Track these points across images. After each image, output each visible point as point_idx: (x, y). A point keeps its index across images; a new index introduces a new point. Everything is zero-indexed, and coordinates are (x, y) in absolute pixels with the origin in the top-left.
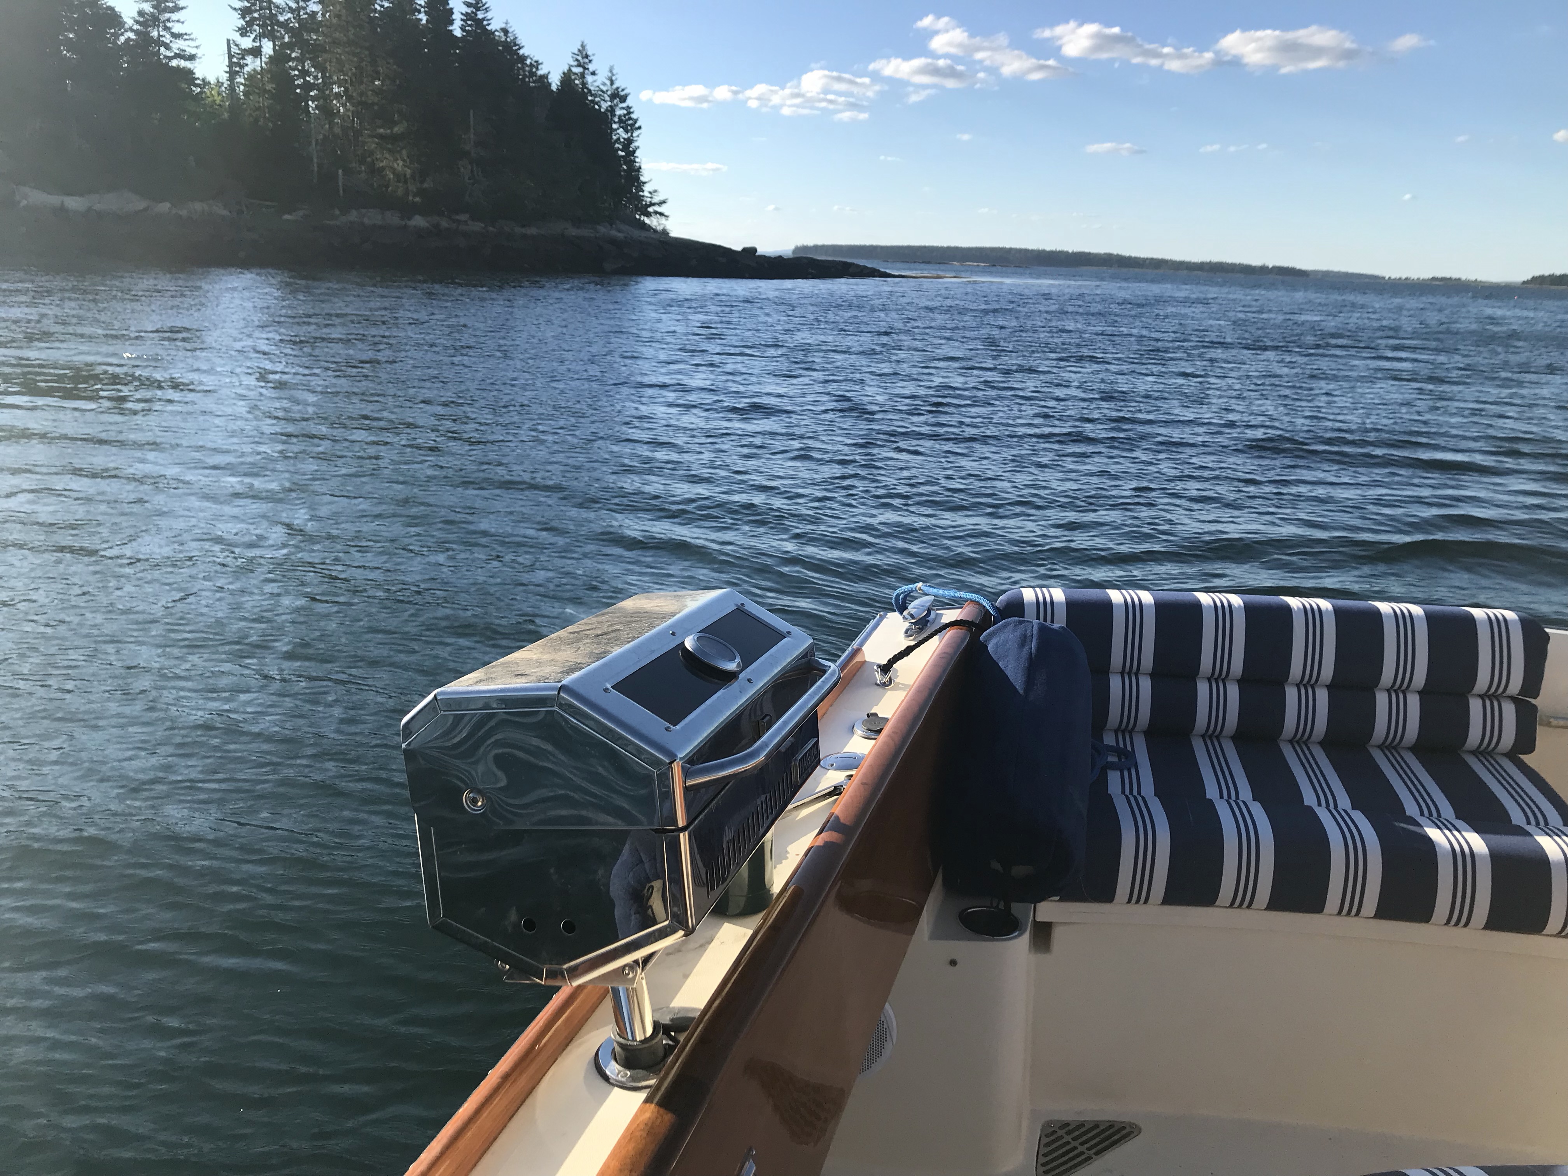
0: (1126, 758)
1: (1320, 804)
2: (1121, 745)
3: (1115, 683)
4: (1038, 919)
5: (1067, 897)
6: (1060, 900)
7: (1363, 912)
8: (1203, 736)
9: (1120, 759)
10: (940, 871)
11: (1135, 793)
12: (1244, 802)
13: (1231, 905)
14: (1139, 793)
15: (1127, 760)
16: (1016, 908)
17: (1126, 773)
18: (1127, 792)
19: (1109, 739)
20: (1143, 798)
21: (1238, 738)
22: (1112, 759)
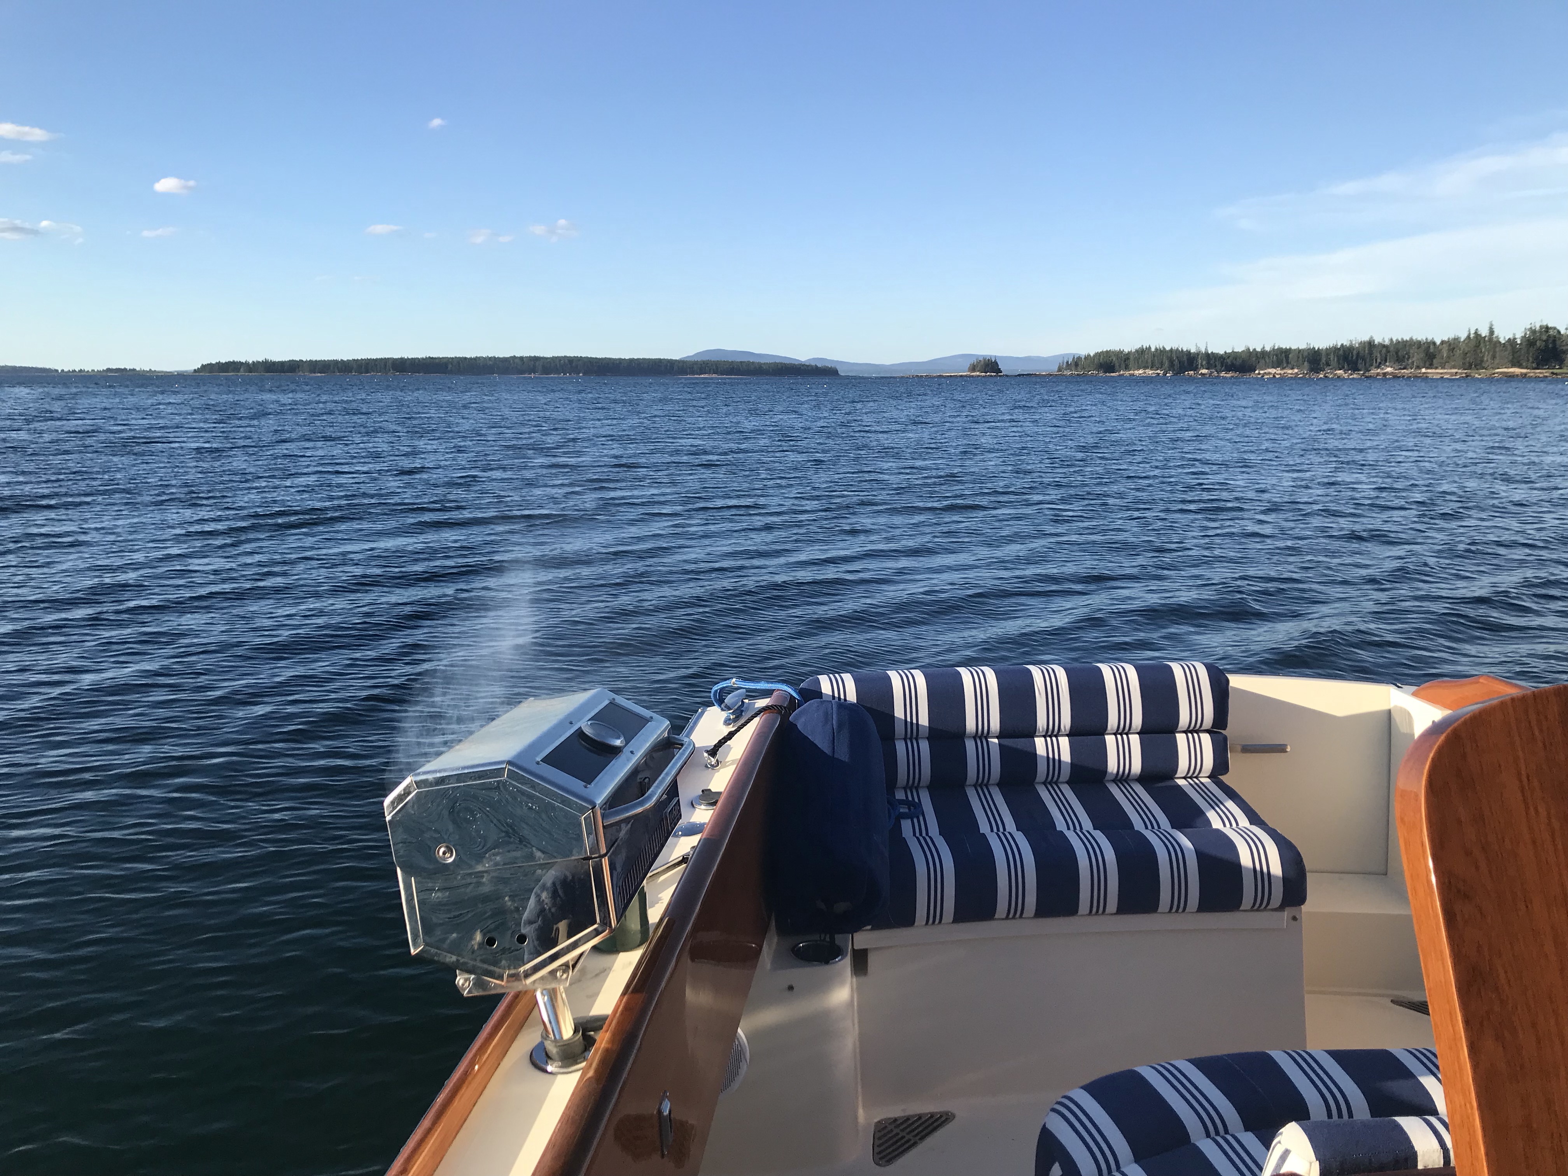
0: (915, 808)
1: (1069, 829)
2: (910, 799)
3: (900, 746)
4: (855, 948)
5: (876, 927)
6: (871, 929)
7: (1107, 911)
8: (975, 786)
9: (909, 809)
10: (773, 918)
11: (924, 834)
12: (1010, 833)
13: (1007, 918)
14: (927, 834)
15: (915, 811)
16: (839, 939)
17: (915, 820)
18: (918, 834)
19: (900, 795)
20: (930, 838)
21: (1002, 785)
22: (904, 810)
